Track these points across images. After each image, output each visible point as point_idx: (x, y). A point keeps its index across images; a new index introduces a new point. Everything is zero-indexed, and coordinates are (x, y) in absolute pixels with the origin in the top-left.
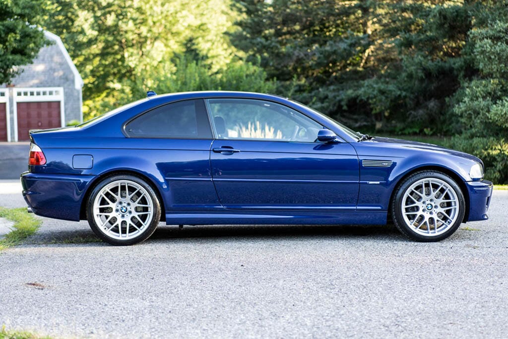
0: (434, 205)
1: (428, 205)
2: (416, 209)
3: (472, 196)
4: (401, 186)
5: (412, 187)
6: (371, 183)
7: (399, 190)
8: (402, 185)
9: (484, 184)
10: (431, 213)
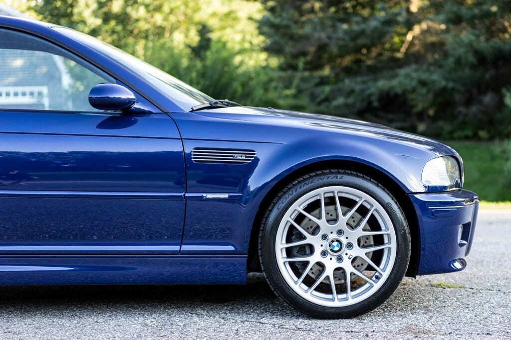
0: (344, 241)
1: (333, 241)
2: (308, 251)
3: (425, 222)
4: (275, 204)
5: (298, 207)
6: (210, 196)
7: (271, 211)
8: (278, 200)
9: (454, 199)
10: (340, 259)
